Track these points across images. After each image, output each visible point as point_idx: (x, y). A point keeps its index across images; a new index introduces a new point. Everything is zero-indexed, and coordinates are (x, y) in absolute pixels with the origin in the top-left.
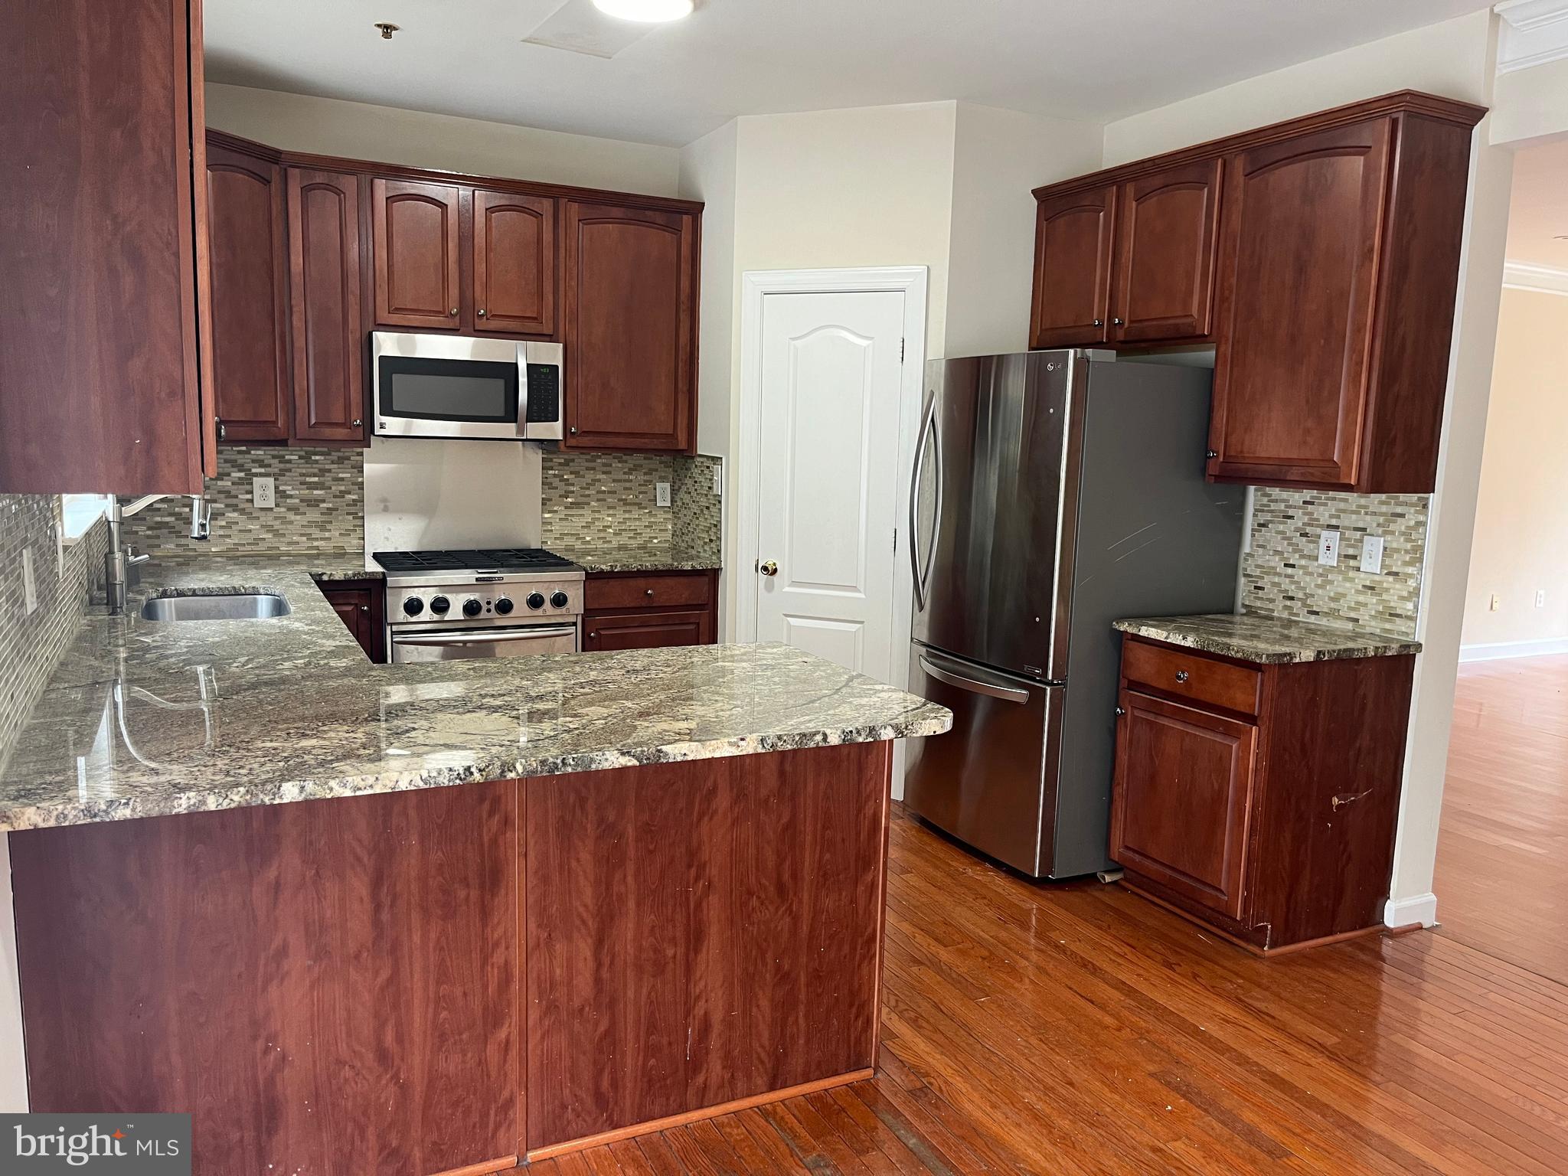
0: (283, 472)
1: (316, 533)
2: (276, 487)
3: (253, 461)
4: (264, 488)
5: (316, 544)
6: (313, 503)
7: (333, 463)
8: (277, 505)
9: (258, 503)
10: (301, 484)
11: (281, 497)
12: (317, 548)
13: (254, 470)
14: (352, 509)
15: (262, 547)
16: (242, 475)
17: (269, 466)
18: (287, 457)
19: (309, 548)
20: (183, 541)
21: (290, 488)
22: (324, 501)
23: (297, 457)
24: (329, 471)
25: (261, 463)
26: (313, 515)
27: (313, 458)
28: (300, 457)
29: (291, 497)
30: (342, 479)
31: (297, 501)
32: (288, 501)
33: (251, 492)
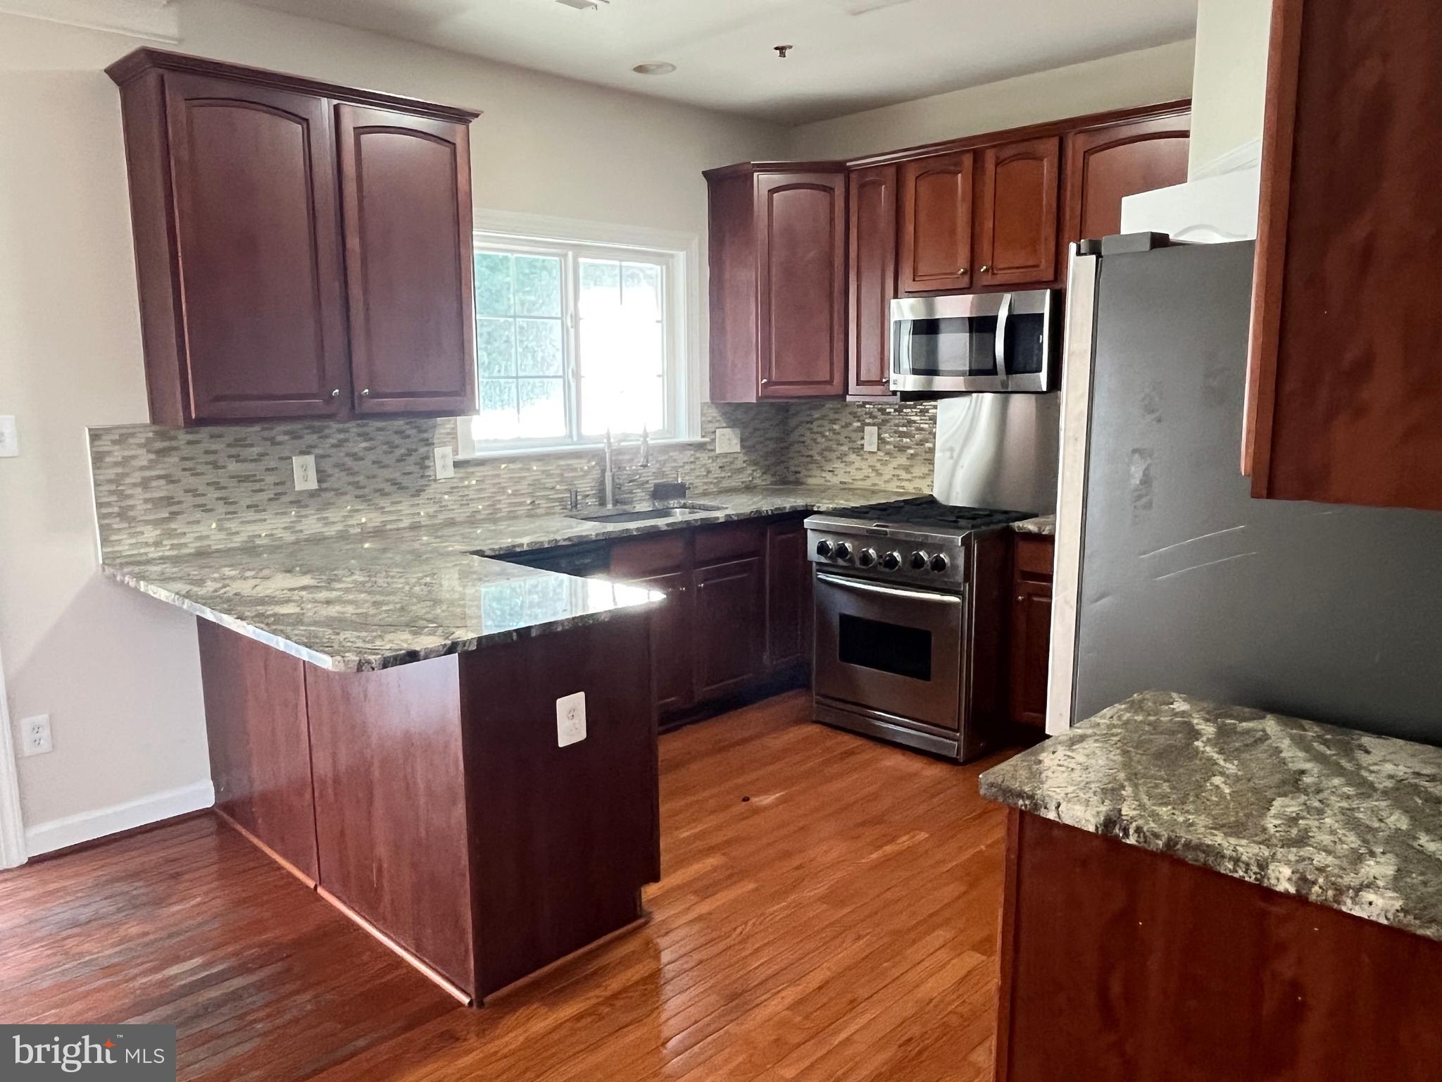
0: (885, 422)
1: (904, 475)
2: (879, 435)
3: (866, 413)
4: (871, 435)
5: (903, 484)
6: (902, 449)
7: (916, 415)
8: (878, 450)
9: (867, 448)
10: (895, 432)
11: (882, 443)
12: (903, 487)
13: (867, 421)
14: (928, 456)
15: (867, 484)
16: (859, 424)
17: (875, 417)
18: (888, 410)
19: (897, 487)
20: (824, 474)
21: (887, 435)
22: (909, 448)
23: (892, 410)
24: (914, 422)
25: (872, 416)
26: (902, 460)
27: (904, 410)
28: (895, 410)
29: (888, 443)
30: (922, 429)
31: (892, 447)
32: (888, 447)
33: (863, 438)
